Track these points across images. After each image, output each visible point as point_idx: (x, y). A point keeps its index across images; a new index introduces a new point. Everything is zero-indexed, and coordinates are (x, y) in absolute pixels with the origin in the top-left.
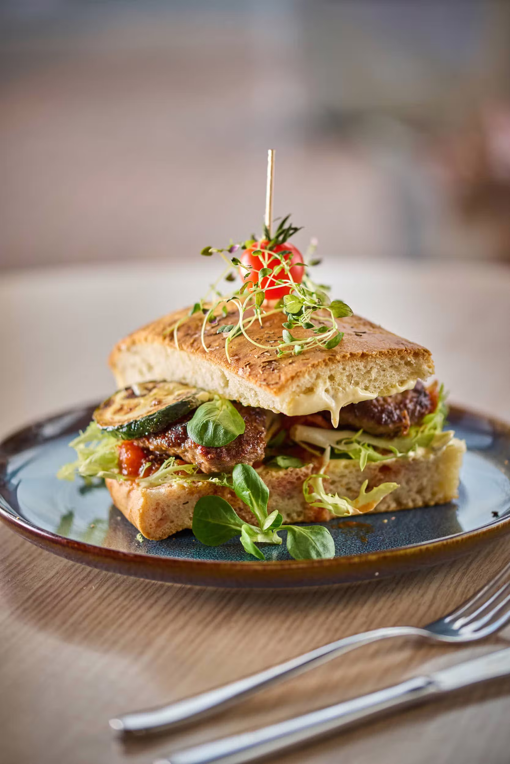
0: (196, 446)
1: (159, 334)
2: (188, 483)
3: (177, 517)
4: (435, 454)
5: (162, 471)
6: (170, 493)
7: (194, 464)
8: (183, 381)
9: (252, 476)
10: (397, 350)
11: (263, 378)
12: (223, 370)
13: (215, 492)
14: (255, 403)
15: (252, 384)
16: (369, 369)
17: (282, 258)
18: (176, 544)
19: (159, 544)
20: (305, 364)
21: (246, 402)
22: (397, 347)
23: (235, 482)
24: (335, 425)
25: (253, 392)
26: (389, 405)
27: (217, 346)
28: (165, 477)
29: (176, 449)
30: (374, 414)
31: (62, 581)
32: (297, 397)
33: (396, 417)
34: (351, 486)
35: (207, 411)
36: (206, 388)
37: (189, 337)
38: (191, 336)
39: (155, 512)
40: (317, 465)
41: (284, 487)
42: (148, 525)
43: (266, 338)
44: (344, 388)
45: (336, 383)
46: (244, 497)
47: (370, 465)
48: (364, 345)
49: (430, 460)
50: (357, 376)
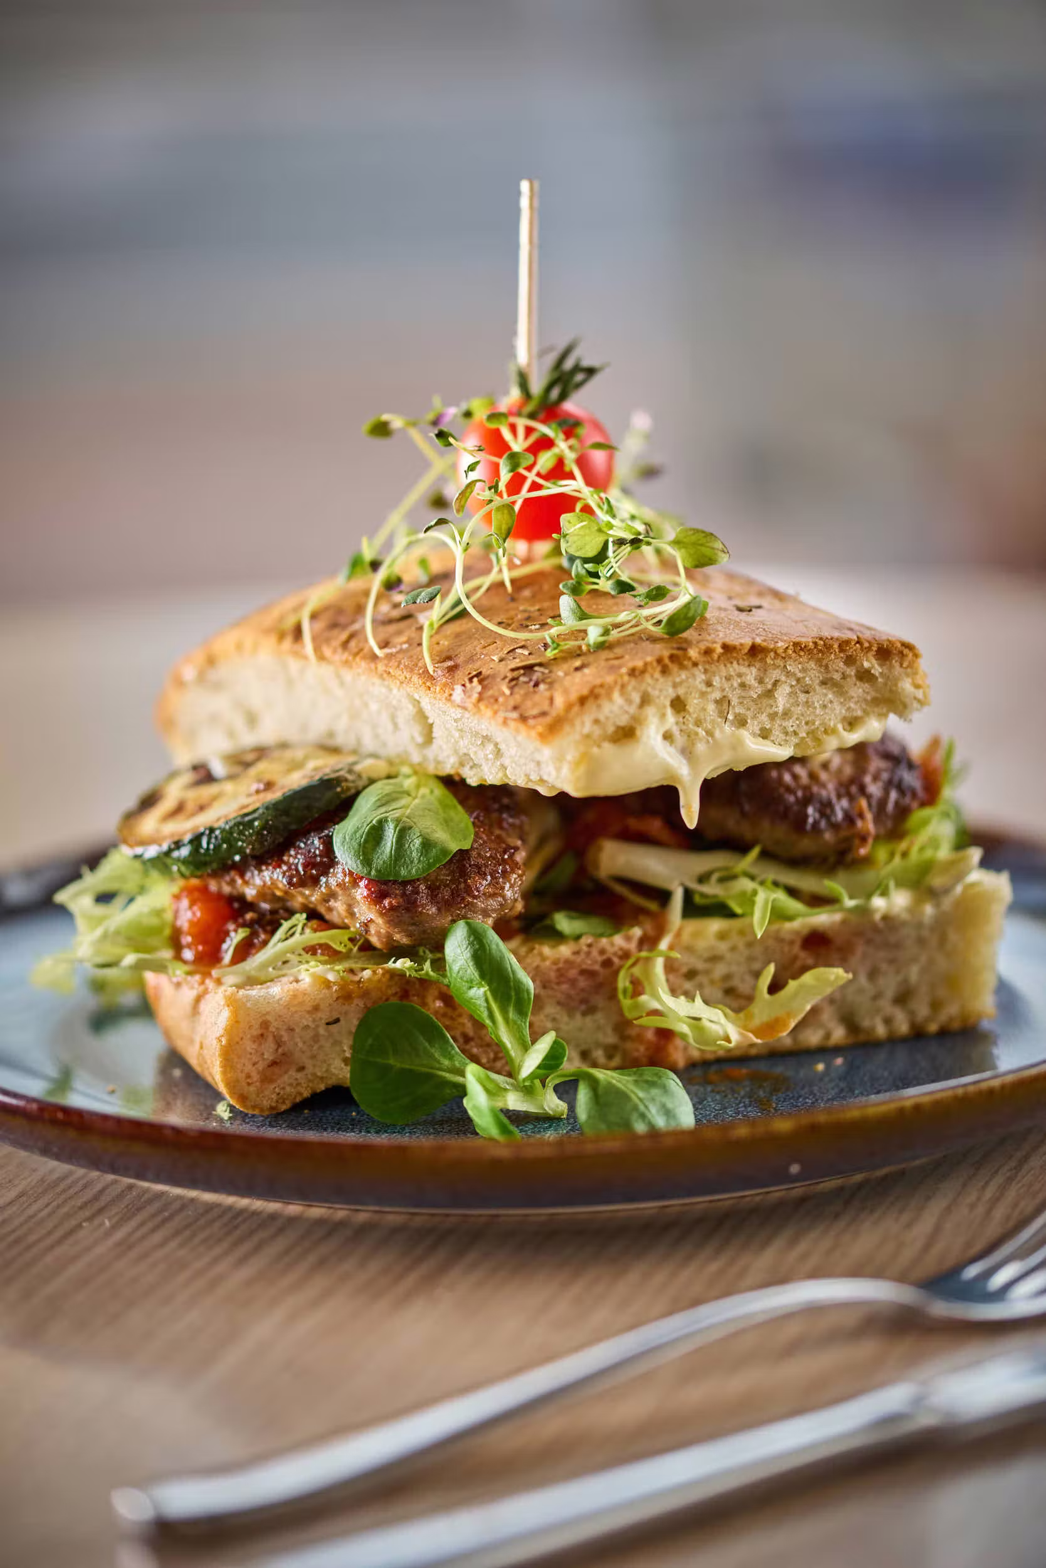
0: (355, 880)
1: (267, 631)
2: (338, 971)
3: (313, 1057)
4: (937, 905)
5: (276, 946)
6: (295, 996)
7: (352, 929)
8: (328, 742)
9: (490, 949)
10: (837, 639)
11: (512, 703)
12: (418, 698)
13: (405, 995)
14: (497, 773)
15: (487, 723)
16: (769, 687)
17: (557, 435)
18: (310, 1122)
19: (270, 1122)
20: (613, 669)
21: (474, 775)
22: (836, 634)
23: (451, 969)
24: (691, 821)
26: (824, 787)
27: (405, 643)
28: (285, 962)
29: (307, 892)
30: (786, 807)
31: (31, 1210)
32: (595, 750)
33: (840, 815)
34: (736, 982)
35: (383, 797)
36: (382, 752)
37: (338, 629)
38: (344, 627)
39: (260, 1044)
40: (651, 932)
41: (573, 982)
42: (241, 1078)
43: (521, 620)
44: (710, 730)
45: (690, 719)
46: (474, 1003)
47: (778, 931)
48: (758, 629)
49: (925, 920)
50: (741, 703)
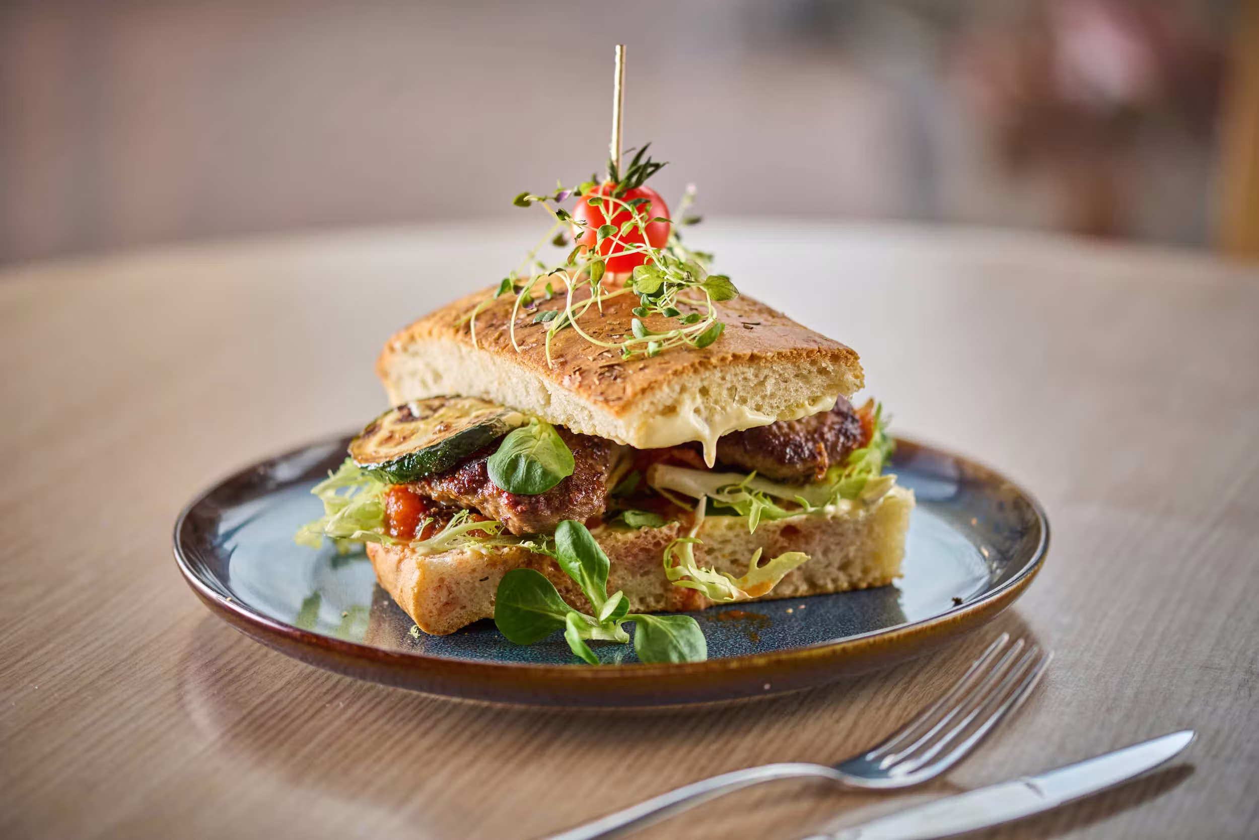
0: (500, 494)
1: (449, 326)
2: (488, 548)
3: (471, 600)
4: (867, 511)
5: (449, 530)
6: (460, 563)
7: (498, 521)
8: (485, 397)
9: (583, 539)
10: (806, 350)
11: (600, 390)
12: (542, 379)
13: (529, 563)
14: (590, 429)
15: (583, 400)
16: (762, 379)
17: (633, 208)
18: (468, 641)
19: (444, 641)
20: (663, 370)
21: (576, 428)
22: (805, 346)
23: (559, 549)
24: (710, 463)
25: (586, 412)
26: (798, 434)
27: (534, 343)
28: (455, 540)
29: (470, 498)
30: (774, 448)
31: (295, 695)
32: (651, 420)
33: (807, 452)
34: (738, 556)
35: (518, 440)
36: (520, 408)
37: (493, 328)
38: (497, 328)
39: (438, 593)
40: (686, 525)
41: (635, 556)
42: (426, 612)
43: (607, 331)
44: (724, 406)
45: (711, 400)
46: (573, 570)
47: (765, 525)
48: (756, 342)
49: (860, 519)
50: (744, 389)
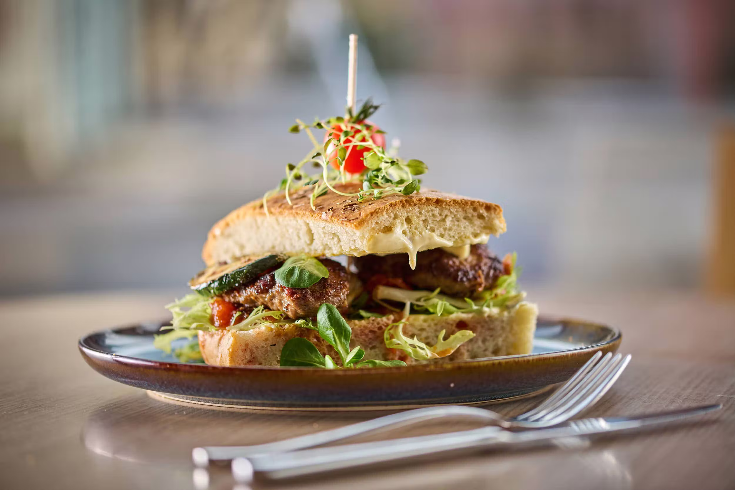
0: (283, 289)
2: (276, 326)
3: (265, 359)
4: (509, 313)
5: (252, 317)
6: (259, 334)
7: (281, 310)
9: (335, 315)
10: (470, 201)
11: (345, 216)
12: (308, 222)
13: (301, 335)
14: (338, 249)
15: (334, 226)
16: (444, 217)
17: (363, 129)
20: (383, 204)
22: (470, 199)
23: (319, 324)
24: (413, 266)
25: (336, 239)
26: (465, 266)
27: (303, 203)
28: (255, 324)
29: (264, 296)
30: (451, 273)
32: (376, 235)
33: (471, 276)
34: (430, 340)
35: (294, 261)
37: (277, 203)
38: (279, 203)
39: (245, 353)
40: (398, 318)
41: (366, 335)
44: (421, 232)
45: (413, 227)
46: (328, 336)
47: (447, 319)
48: (440, 196)
49: (505, 319)
50: (433, 223)
